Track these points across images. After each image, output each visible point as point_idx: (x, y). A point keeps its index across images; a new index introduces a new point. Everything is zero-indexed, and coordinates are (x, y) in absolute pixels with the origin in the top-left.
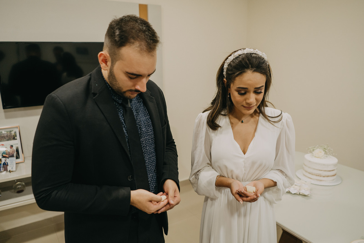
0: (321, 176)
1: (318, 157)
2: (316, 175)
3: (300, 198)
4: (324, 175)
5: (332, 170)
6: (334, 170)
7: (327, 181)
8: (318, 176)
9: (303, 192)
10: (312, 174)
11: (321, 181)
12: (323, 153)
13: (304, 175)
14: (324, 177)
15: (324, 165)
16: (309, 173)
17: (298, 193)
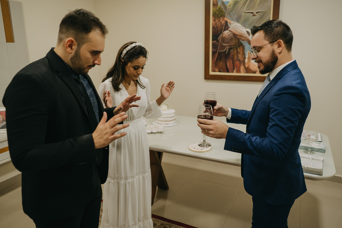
0: (167, 121)
1: (164, 111)
2: (165, 121)
3: (159, 134)
4: (169, 120)
5: (173, 117)
6: (174, 116)
7: (171, 124)
8: (166, 121)
9: (159, 130)
10: (162, 121)
11: (168, 124)
12: (167, 107)
13: (158, 123)
14: (169, 121)
15: (168, 114)
16: (161, 121)
17: (157, 132)
